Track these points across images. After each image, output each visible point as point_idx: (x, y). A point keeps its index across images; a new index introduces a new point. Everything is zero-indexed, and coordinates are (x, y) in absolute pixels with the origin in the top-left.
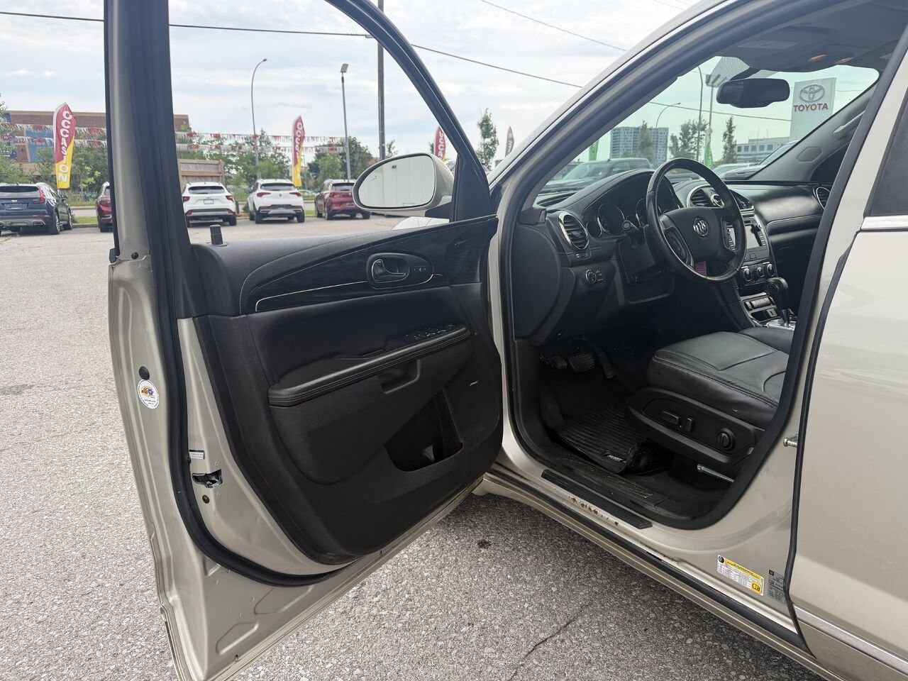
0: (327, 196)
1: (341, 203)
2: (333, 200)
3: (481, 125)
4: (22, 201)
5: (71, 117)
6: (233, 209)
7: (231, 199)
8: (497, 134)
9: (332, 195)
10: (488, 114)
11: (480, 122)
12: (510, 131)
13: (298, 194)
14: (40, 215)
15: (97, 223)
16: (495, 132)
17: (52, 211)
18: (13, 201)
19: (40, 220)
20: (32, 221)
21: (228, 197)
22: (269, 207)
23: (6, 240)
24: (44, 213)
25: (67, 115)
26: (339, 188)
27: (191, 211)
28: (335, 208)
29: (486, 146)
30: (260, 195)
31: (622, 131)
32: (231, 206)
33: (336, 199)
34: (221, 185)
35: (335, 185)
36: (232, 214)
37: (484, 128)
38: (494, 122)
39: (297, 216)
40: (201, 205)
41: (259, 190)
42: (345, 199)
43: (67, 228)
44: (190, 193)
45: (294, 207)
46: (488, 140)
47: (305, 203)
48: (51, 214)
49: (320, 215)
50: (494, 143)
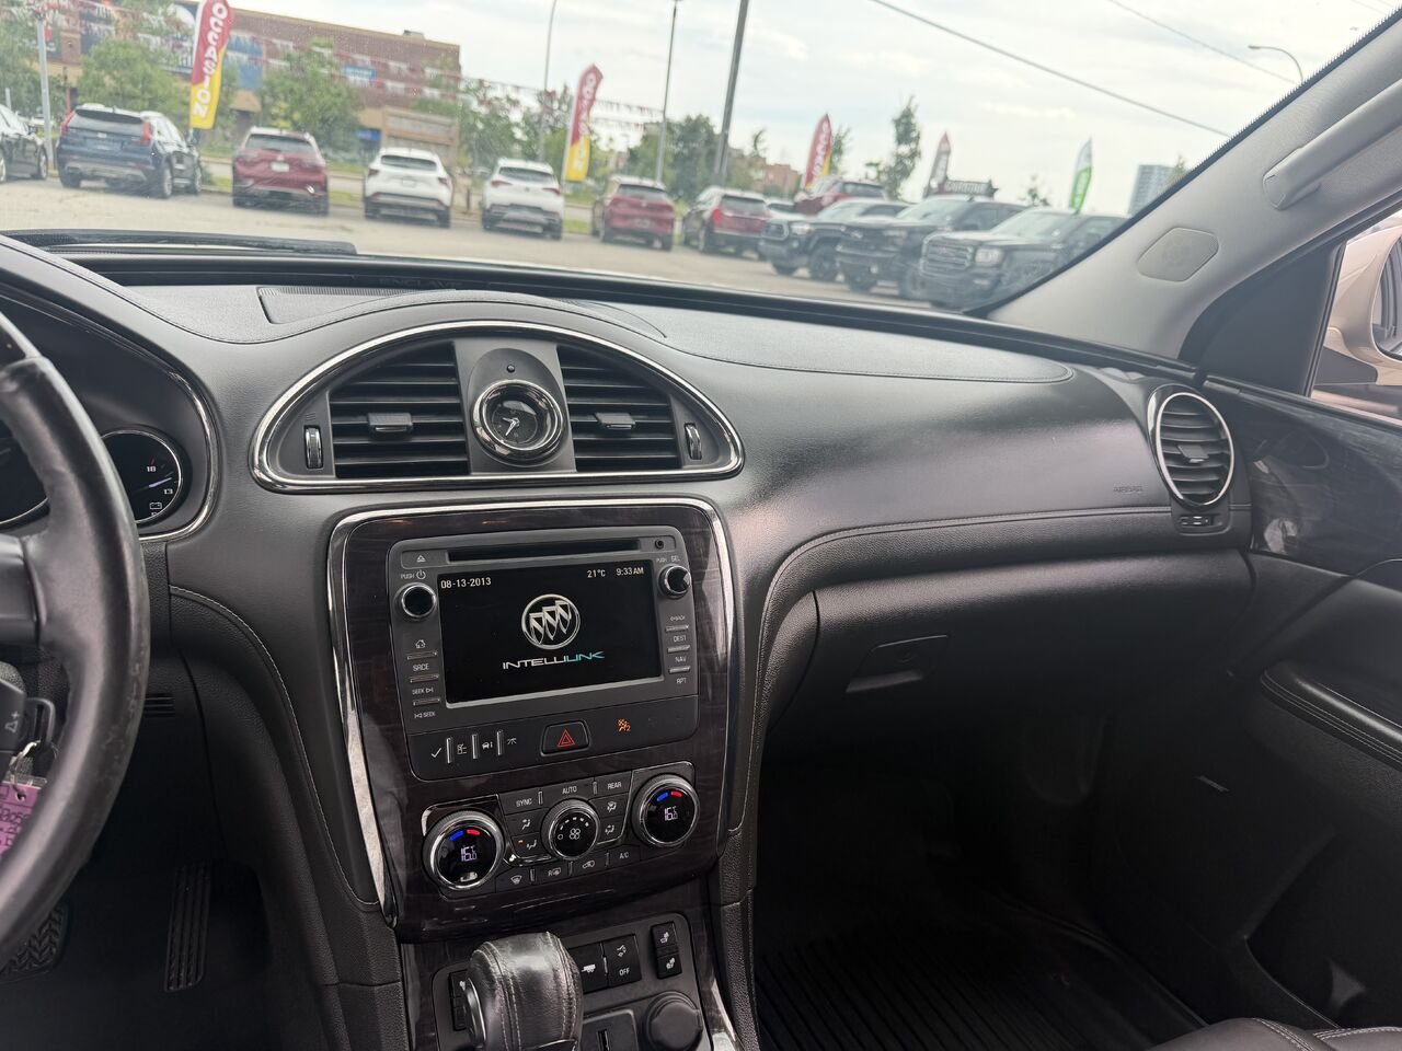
0: (608, 202)
1: (625, 217)
2: (616, 210)
3: (897, 123)
4: (116, 138)
5: (224, 15)
6: (447, 202)
7: (446, 184)
8: (920, 141)
9: (616, 201)
10: (913, 106)
11: (897, 116)
12: (945, 139)
13: (557, 192)
14: (140, 164)
15: (229, 189)
16: (918, 137)
17: (161, 161)
18: (100, 135)
19: (138, 173)
20: (127, 172)
21: (441, 180)
22: (506, 207)
23: (76, 196)
24: (147, 163)
25: (220, 11)
26: (630, 192)
27: (378, 194)
28: (619, 224)
29: (900, 158)
30: (496, 184)
31: (1156, 171)
32: (444, 194)
33: (622, 209)
34: (435, 159)
35: (624, 186)
36: (443, 209)
37: (901, 128)
38: (919, 119)
39: (551, 229)
40: (395, 186)
41: (497, 177)
42: (635, 212)
43: (190, 191)
44: (383, 163)
45: (546, 213)
46: (905, 149)
47: (567, 206)
48: (157, 165)
49: (595, 233)
50: (914, 154)
